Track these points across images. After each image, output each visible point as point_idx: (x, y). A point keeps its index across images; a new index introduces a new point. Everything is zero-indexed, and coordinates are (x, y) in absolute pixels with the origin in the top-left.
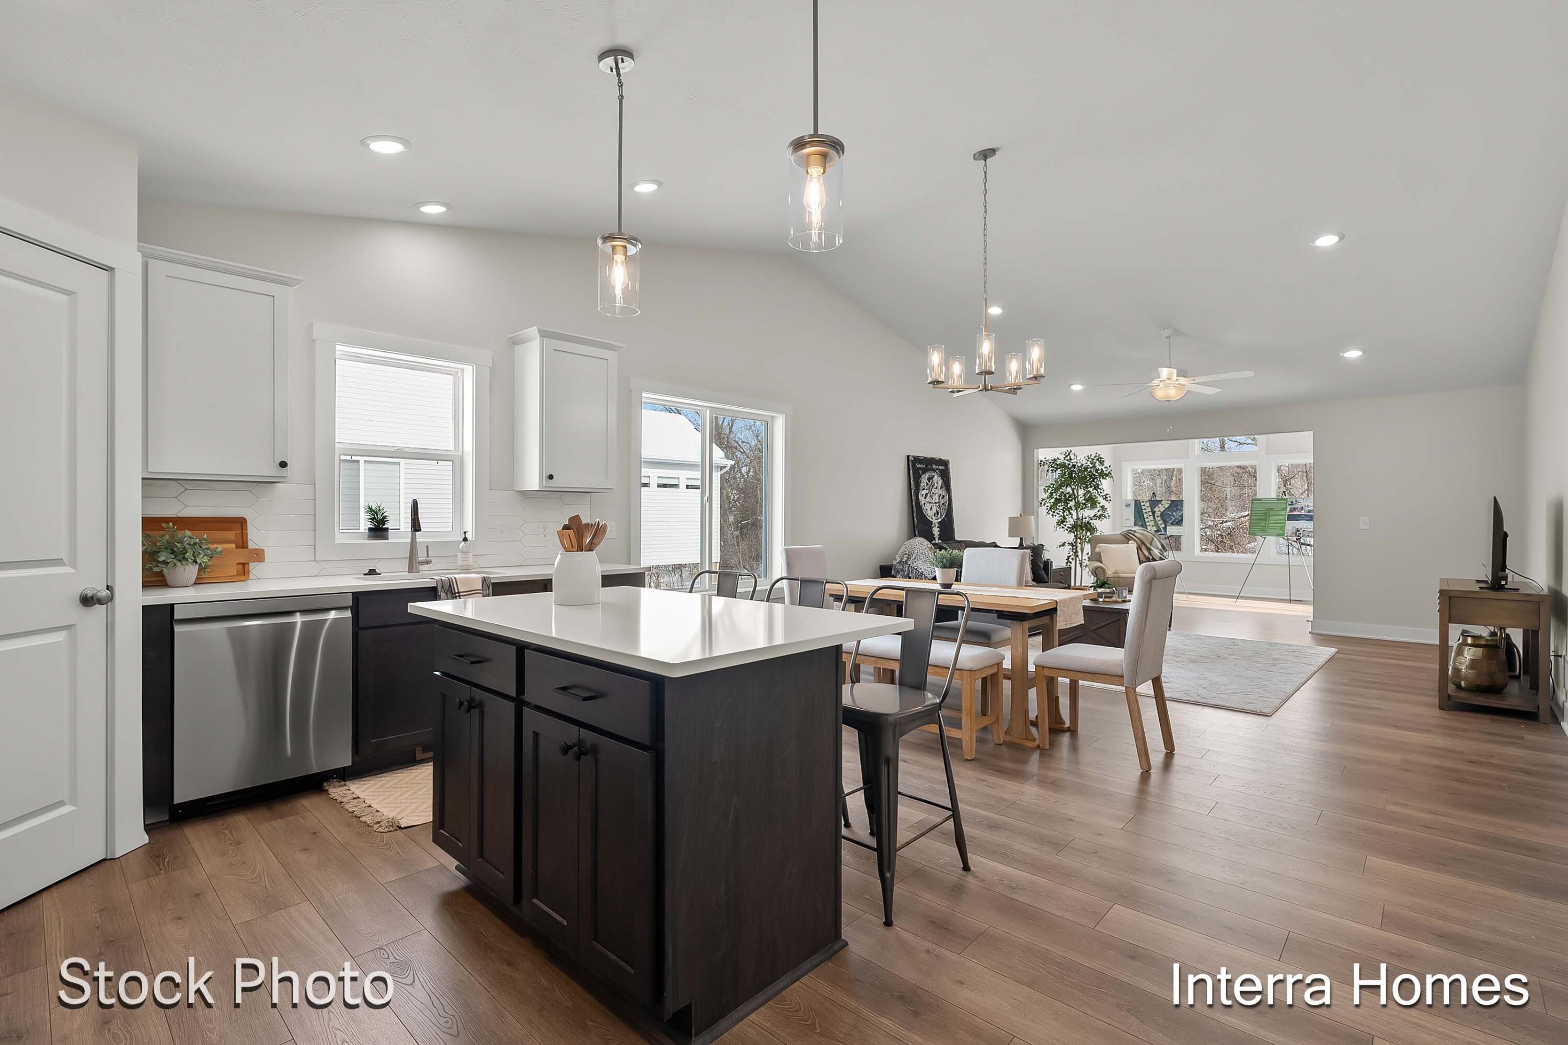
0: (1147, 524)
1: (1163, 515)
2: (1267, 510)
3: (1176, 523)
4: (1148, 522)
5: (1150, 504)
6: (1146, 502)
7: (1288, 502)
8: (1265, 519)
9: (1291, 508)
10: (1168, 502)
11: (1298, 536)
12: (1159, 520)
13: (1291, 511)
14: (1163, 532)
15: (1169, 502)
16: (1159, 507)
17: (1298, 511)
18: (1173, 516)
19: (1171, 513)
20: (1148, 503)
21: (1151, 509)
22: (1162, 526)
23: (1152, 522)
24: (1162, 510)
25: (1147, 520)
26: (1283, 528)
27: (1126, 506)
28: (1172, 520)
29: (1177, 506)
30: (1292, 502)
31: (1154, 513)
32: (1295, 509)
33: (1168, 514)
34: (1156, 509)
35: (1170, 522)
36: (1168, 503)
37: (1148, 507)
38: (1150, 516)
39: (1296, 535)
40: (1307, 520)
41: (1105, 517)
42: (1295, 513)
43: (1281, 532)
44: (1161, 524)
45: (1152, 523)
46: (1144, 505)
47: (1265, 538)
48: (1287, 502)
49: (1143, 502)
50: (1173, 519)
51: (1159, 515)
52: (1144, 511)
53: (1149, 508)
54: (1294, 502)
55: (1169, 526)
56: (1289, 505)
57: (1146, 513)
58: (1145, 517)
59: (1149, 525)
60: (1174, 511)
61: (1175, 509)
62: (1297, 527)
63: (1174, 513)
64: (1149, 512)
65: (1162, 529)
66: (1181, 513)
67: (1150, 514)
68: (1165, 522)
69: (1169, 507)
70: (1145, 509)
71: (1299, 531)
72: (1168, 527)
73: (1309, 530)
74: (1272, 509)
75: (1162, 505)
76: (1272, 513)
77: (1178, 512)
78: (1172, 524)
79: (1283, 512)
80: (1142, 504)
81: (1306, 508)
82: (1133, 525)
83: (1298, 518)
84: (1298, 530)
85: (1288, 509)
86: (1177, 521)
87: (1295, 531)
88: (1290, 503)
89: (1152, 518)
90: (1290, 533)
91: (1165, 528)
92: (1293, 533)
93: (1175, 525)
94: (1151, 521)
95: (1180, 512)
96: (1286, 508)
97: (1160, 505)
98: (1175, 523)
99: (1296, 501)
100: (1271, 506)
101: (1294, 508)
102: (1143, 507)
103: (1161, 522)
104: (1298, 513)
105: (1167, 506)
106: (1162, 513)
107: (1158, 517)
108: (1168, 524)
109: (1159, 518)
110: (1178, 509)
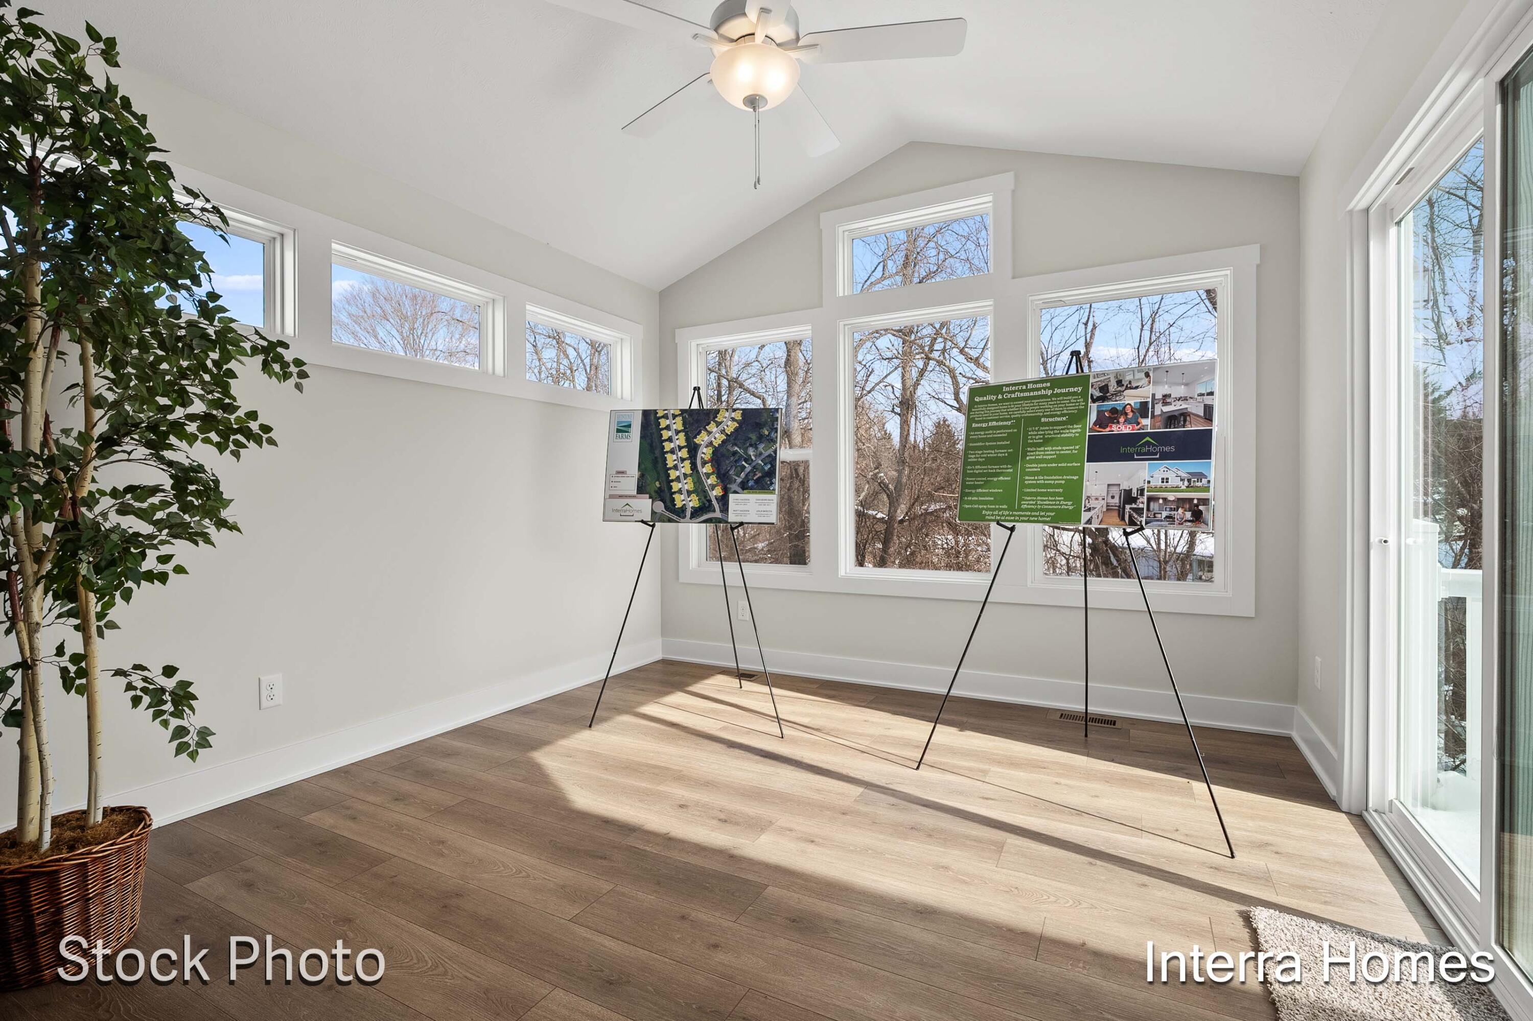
0: (676, 486)
1: (718, 457)
2: (1017, 425)
3: (757, 481)
4: (678, 479)
5: (684, 424)
6: (674, 416)
7: (1091, 391)
8: (1012, 460)
9: (1100, 413)
10: (733, 415)
11: (1132, 523)
12: (708, 475)
13: (1102, 422)
14: (718, 514)
15: (738, 416)
16: (709, 433)
17: (1127, 421)
18: (748, 460)
19: (741, 452)
20: (679, 420)
21: (687, 440)
22: (715, 493)
23: (690, 480)
24: (718, 439)
25: (673, 474)
26: (1074, 490)
27: (618, 431)
28: (743, 475)
29: (759, 426)
30: (1104, 389)
31: (693, 449)
32: (1115, 415)
33: (735, 453)
34: (702, 439)
35: (739, 480)
36: (733, 419)
37: (677, 432)
38: (683, 460)
39: (1123, 519)
40: (1164, 457)
41: (249, 434)
42: (1116, 429)
43: (1069, 505)
44: (713, 487)
45: (689, 485)
46: (668, 428)
47: (1012, 529)
48: (1085, 390)
49: (665, 417)
50: (748, 468)
51: (707, 457)
52: (668, 446)
53: (682, 435)
54: (1113, 387)
55: (735, 492)
56: (1094, 401)
57: (672, 451)
58: (670, 464)
59: (680, 491)
60: (751, 445)
61: (754, 437)
62: (1125, 486)
63: (751, 452)
64: (680, 448)
65: (714, 502)
66: (770, 451)
67: (684, 453)
68: (724, 479)
69: (736, 430)
70: (670, 439)
71: (1134, 500)
72: (732, 497)
73: (1171, 496)
74: (1034, 421)
75: (718, 424)
76: (1035, 435)
77: (761, 447)
78: (744, 486)
79: (1074, 431)
80: (664, 423)
81: (1159, 409)
82: (635, 493)
83: (1131, 450)
84: (1128, 497)
85: (1093, 417)
86: (759, 475)
87: (1116, 501)
88: (1097, 394)
89: (686, 468)
90: (1099, 505)
91: (724, 501)
92: (1109, 509)
93: (751, 488)
94: (685, 476)
95: (765, 449)
96: (1081, 415)
97: (712, 427)
98: (751, 483)
99: (1119, 383)
100: (1028, 409)
101: (1114, 411)
102: (666, 434)
103: (712, 480)
104: (1126, 429)
105: (731, 427)
106: (716, 451)
107: (704, 463)
108: (734, 487)
109: (708, 469)
110: (761, 438)
